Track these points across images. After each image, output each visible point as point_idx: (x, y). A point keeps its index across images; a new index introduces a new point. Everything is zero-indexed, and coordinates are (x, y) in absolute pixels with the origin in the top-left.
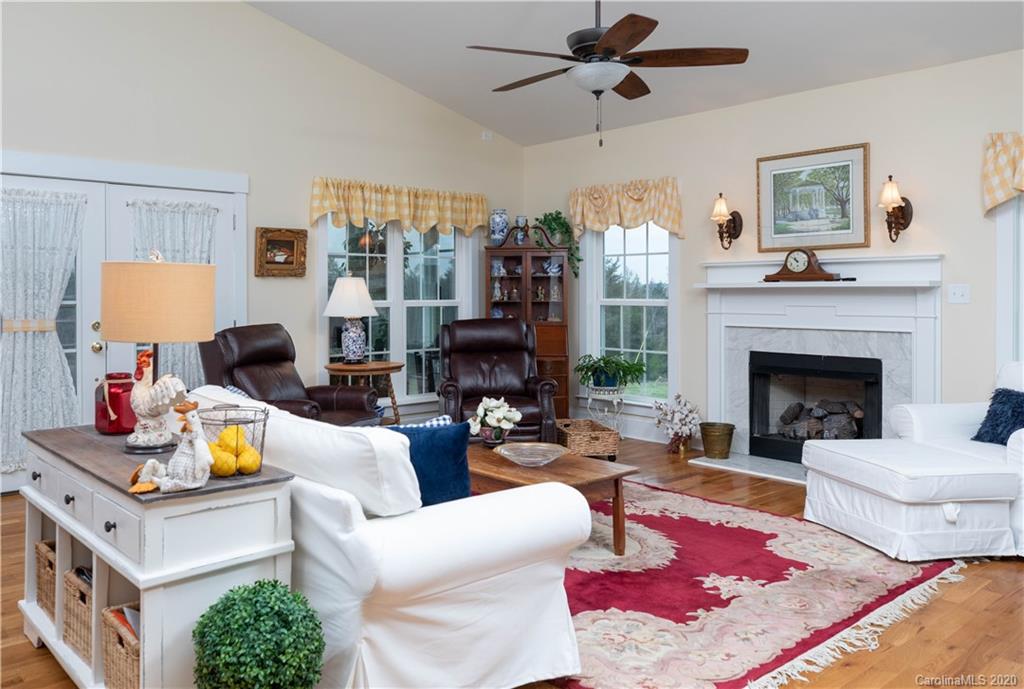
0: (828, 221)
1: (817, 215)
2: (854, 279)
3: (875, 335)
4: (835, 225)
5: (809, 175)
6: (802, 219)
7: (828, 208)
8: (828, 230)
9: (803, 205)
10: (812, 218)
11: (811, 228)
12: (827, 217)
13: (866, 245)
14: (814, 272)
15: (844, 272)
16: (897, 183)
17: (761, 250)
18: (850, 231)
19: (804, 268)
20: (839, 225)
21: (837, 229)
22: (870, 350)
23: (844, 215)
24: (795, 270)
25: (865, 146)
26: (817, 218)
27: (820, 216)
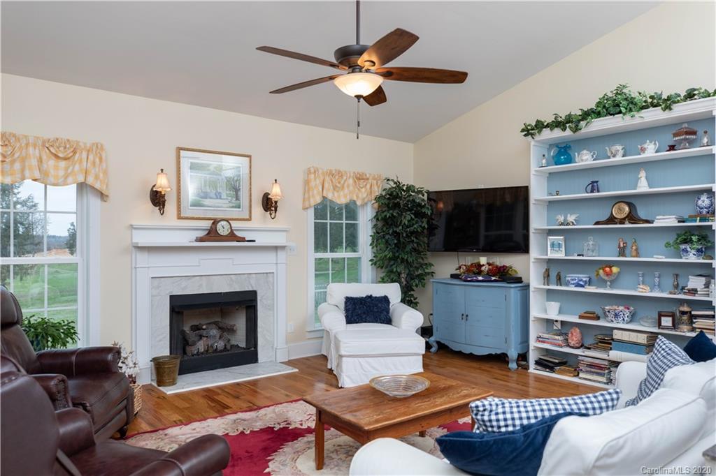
0: (227, 201)
1: (221, 196)
2: (254, 241)
3: (254, 275)
4: (231, 205)
5: (215, 168)
6: (211, 198)
7: (228, 192)
8: (227, 207)
9: (211, 188)
10: (217, 198)
11: (217, 205)
12: (227, 199)
13: (250, 219)
14: (232, 236)
15: (248, 236)
16: (279, 184)
17: (180, 218)
18: (240, 210)
19: (228, 233)
20: (234, 205)
21: (233, 207)
22: (251, 285)
23: (237, 199)
24: (222, 234)
25: (249, 156)
26: (221, 198)
27: (222, 197)
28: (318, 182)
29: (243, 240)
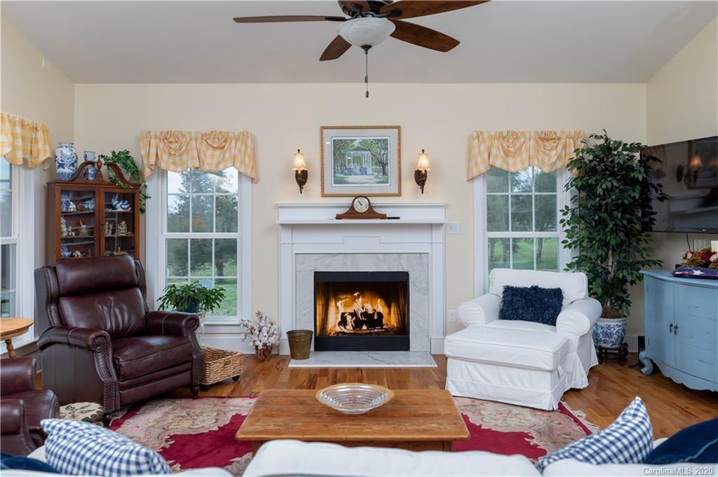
0: (373, 177)
1: (366, 172)
2: (399, 218)
3: (405, 255)
4: (378, 180)
5: (360, 143)
6: (355, 174)
7: (373, 167)
8: (374, 183)
9: (356, 164)
10: (362, 174)
11: (362, 181)
12: (373, 174)
13: (399, 194)
14: (371, 213)
15: (389, 213)
16: (427, 155)
17: (324, 195)
18: (389, 185)
19: (367, 209)
20: (381, 180)
21: (380, 182)
22: (401, 266)
23: (385, 173)
24: (359, 211)
25: (398, 128)
26: (366, 174)
27: (368, 173)
28: (483, 147)
29: (383, 217)
